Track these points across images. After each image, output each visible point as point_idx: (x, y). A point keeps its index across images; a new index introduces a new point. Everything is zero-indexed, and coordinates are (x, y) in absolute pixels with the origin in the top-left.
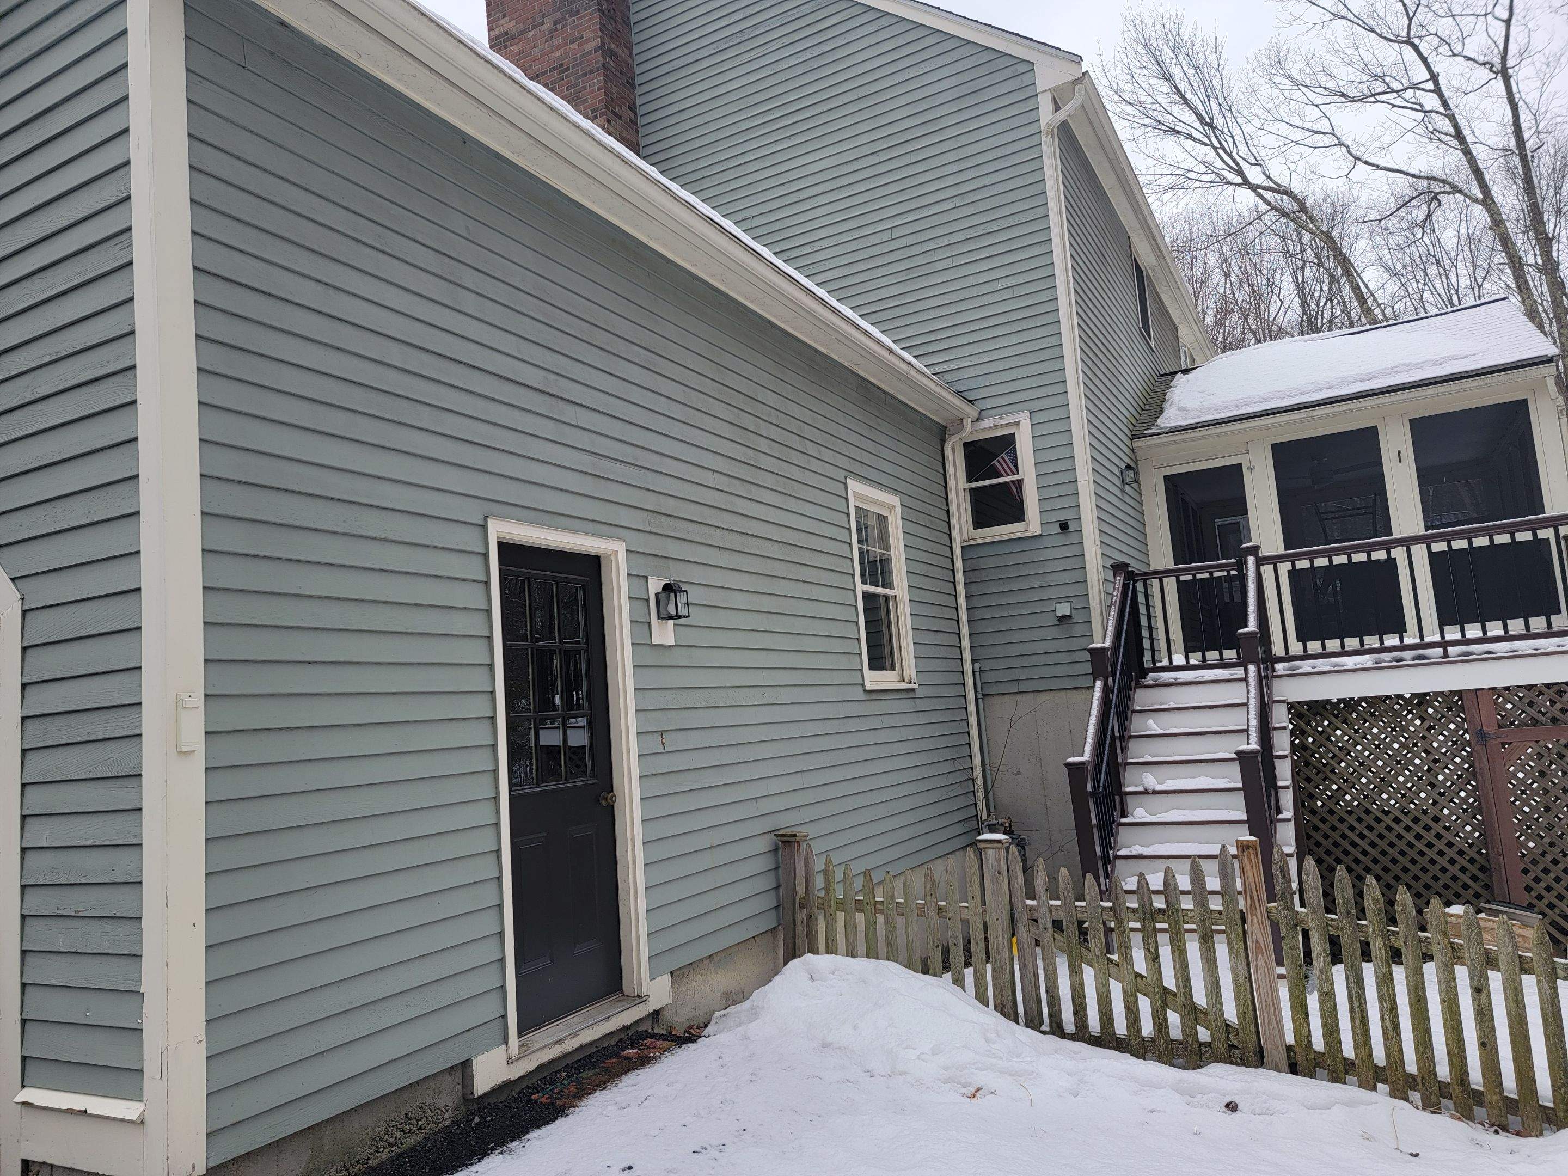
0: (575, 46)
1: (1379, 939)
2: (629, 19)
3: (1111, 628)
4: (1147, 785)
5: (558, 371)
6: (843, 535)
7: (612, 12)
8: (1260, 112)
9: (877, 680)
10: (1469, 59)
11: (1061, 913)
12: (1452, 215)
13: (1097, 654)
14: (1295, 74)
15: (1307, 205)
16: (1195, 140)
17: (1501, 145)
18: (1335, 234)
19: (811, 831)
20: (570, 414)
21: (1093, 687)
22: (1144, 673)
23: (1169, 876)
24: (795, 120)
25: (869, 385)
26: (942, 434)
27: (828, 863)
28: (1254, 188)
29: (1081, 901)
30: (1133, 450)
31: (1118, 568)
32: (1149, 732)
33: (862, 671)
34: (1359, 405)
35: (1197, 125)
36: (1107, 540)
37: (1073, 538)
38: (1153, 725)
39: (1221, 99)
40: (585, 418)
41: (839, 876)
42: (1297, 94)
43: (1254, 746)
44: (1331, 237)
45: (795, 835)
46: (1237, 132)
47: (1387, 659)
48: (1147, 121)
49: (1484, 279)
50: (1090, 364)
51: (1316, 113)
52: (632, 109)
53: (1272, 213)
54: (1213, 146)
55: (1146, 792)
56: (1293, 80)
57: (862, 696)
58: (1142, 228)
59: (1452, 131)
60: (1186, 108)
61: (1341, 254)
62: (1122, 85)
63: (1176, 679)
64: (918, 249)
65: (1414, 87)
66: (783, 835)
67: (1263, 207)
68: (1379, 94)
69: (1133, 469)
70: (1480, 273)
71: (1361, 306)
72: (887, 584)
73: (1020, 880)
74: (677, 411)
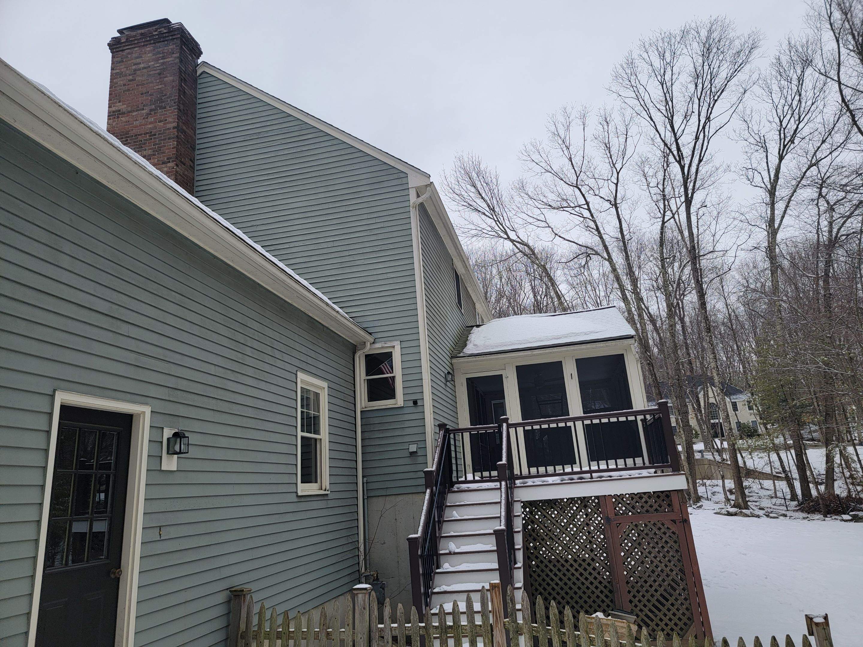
0: (161, 124)
1: (557, 637)
2: (196, 116)
3: (436, 460)
4: (451, 549)
5: (120, 304)
6: (292, 403)
7: (186, 111)
8: (515, 208)
9: (305, 489)
10: (602, 198)
11: (397, 632)
12: (597, 264)
13: (428, 474)
14: (530, 194)
15: (536, 252)
16: (486, 216)
17: (615, 236)
18: (548, 266)
19: (253, 587)
20: (124, 329)
21: (425, 493)
22: (452, 484)
23: (455, 605)
24: (285, 180)
25: (315, 321)
26: (354, 349)
27: (262, 607)
28: (512, 241)
29: (408, 623)
30: (451, 364)
31: (442, 426)
32: (453, 518)
33: (296, 484)
34: (554, 350)
35: (487, 209)
36: (437, 411)
37: (419, 409)
38: (455, 514)
39: (498, 200)
40: (134, 332)
41: (268, 615)
42: (531, 202)
43: (503, 527)
44: (545, 268)
45: (243, 591)
46: (505, 215)
47: (567, 479)
48: (465, 204)
49: (610, 293)
50: (431, 319)
51: (538, 212)
52: (193, 161)
53: (520, 253)
54: (494, 219)
55: (450, 553)
56: (529, 196)
57: (296, 500)
58: (459, 256)
59: (595, 227)
60: (482, 201)
61: (550, 276)
62: (454, 186)
63: (468, 488)
64: (347, 253)
65: (579, 206)
66: (235, 591)
67: (517, 251)
68: (565, 207)
69: (451, 374)
70: (609, 290)
71: (559, 301)
72: (317, 432)
73: (376, 613)
74: (196, 330)
